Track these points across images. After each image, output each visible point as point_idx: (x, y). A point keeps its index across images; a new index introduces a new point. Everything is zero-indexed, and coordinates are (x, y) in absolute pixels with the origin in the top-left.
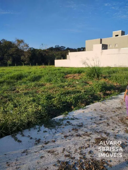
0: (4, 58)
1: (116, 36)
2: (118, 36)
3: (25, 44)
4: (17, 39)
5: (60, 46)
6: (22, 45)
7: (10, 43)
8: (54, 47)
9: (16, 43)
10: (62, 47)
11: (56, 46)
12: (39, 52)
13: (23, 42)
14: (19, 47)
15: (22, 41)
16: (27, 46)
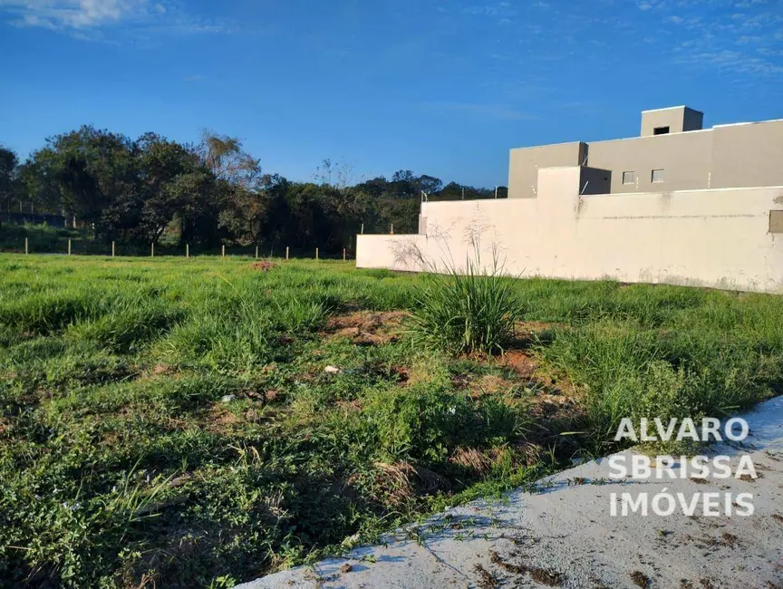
0: (143, 215)
1: (659, 131)
2: (665, 130)
3: (245, 157)
4: (211, 135)
5: (417, 174)
6: (228, 160)
7: (177, 150)
8: (389, 179)
9: (205, 153)
10: (425, 177)
11: (397, 174)
12: (305, 198)
13: (237, 150)
14: (215, 171)
15: (230, 146)
16: (253, 166)
